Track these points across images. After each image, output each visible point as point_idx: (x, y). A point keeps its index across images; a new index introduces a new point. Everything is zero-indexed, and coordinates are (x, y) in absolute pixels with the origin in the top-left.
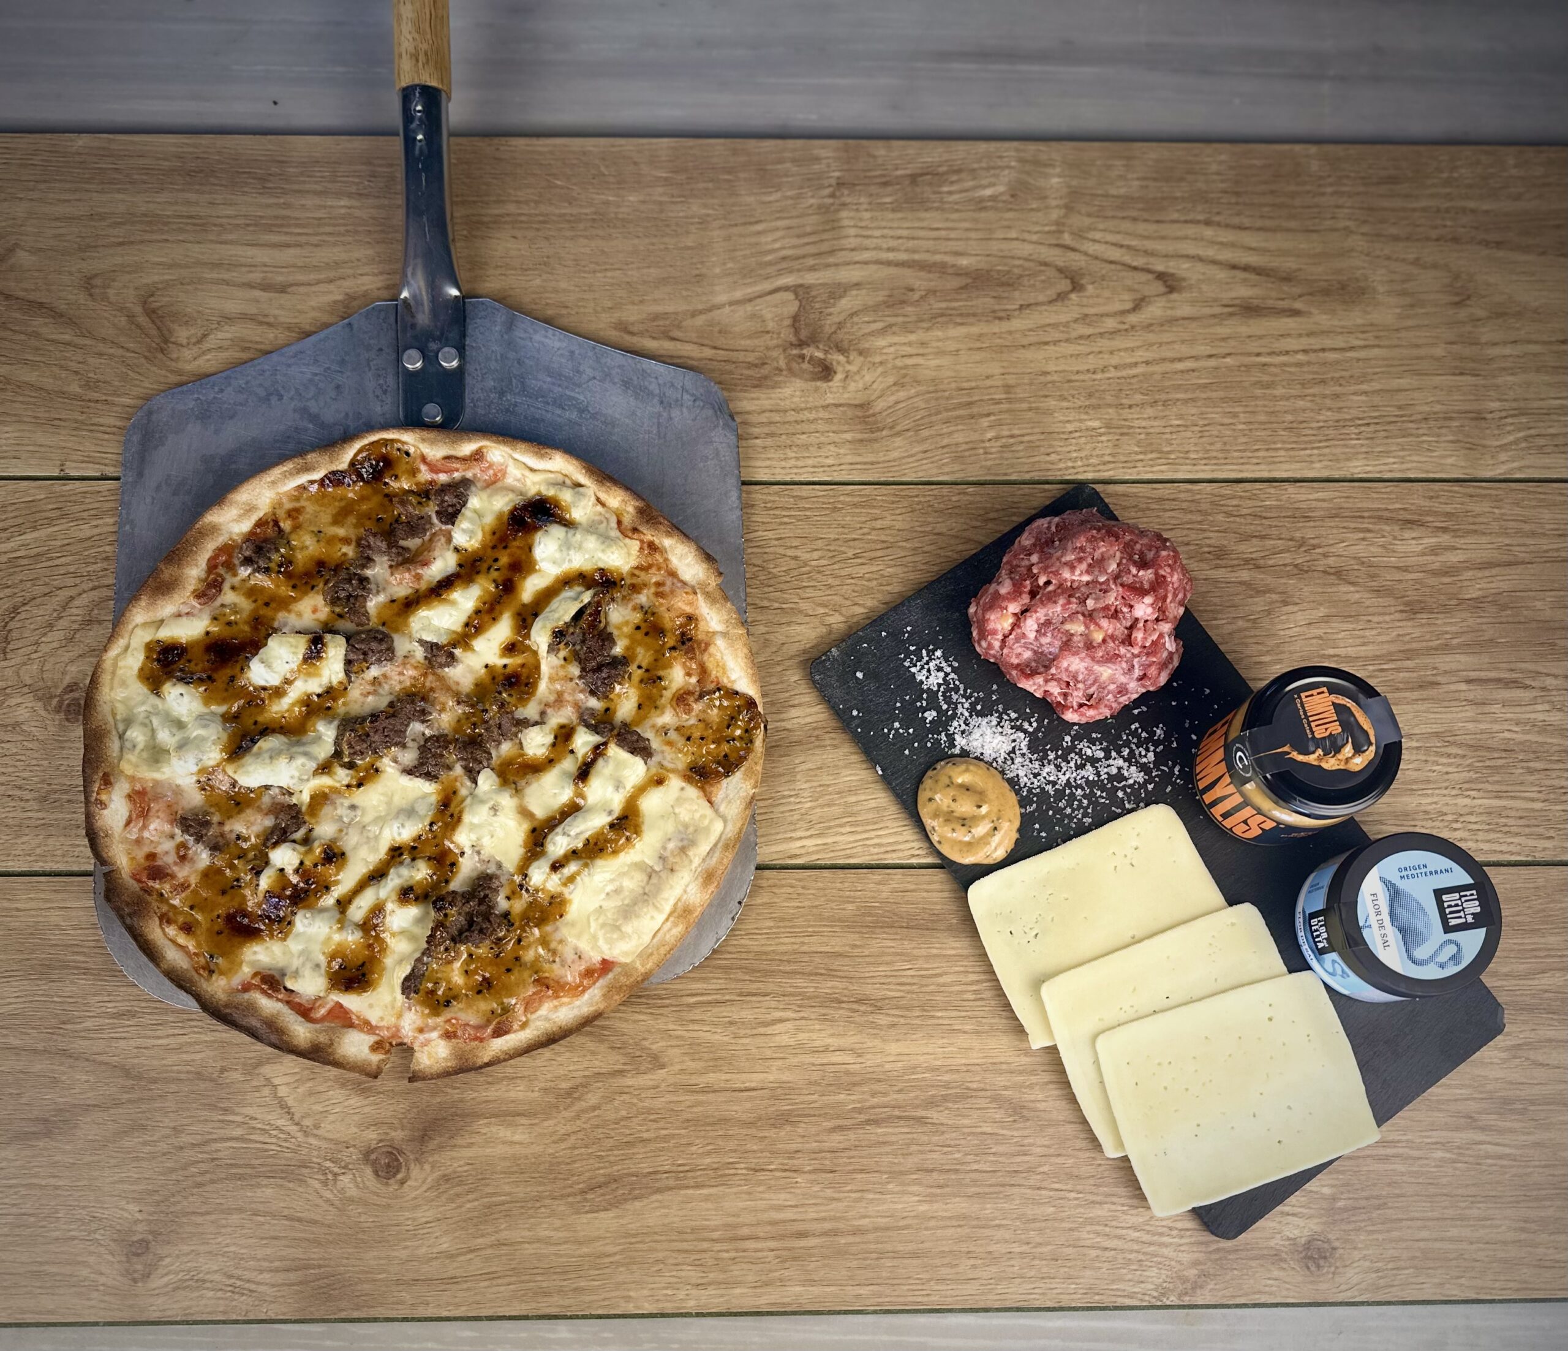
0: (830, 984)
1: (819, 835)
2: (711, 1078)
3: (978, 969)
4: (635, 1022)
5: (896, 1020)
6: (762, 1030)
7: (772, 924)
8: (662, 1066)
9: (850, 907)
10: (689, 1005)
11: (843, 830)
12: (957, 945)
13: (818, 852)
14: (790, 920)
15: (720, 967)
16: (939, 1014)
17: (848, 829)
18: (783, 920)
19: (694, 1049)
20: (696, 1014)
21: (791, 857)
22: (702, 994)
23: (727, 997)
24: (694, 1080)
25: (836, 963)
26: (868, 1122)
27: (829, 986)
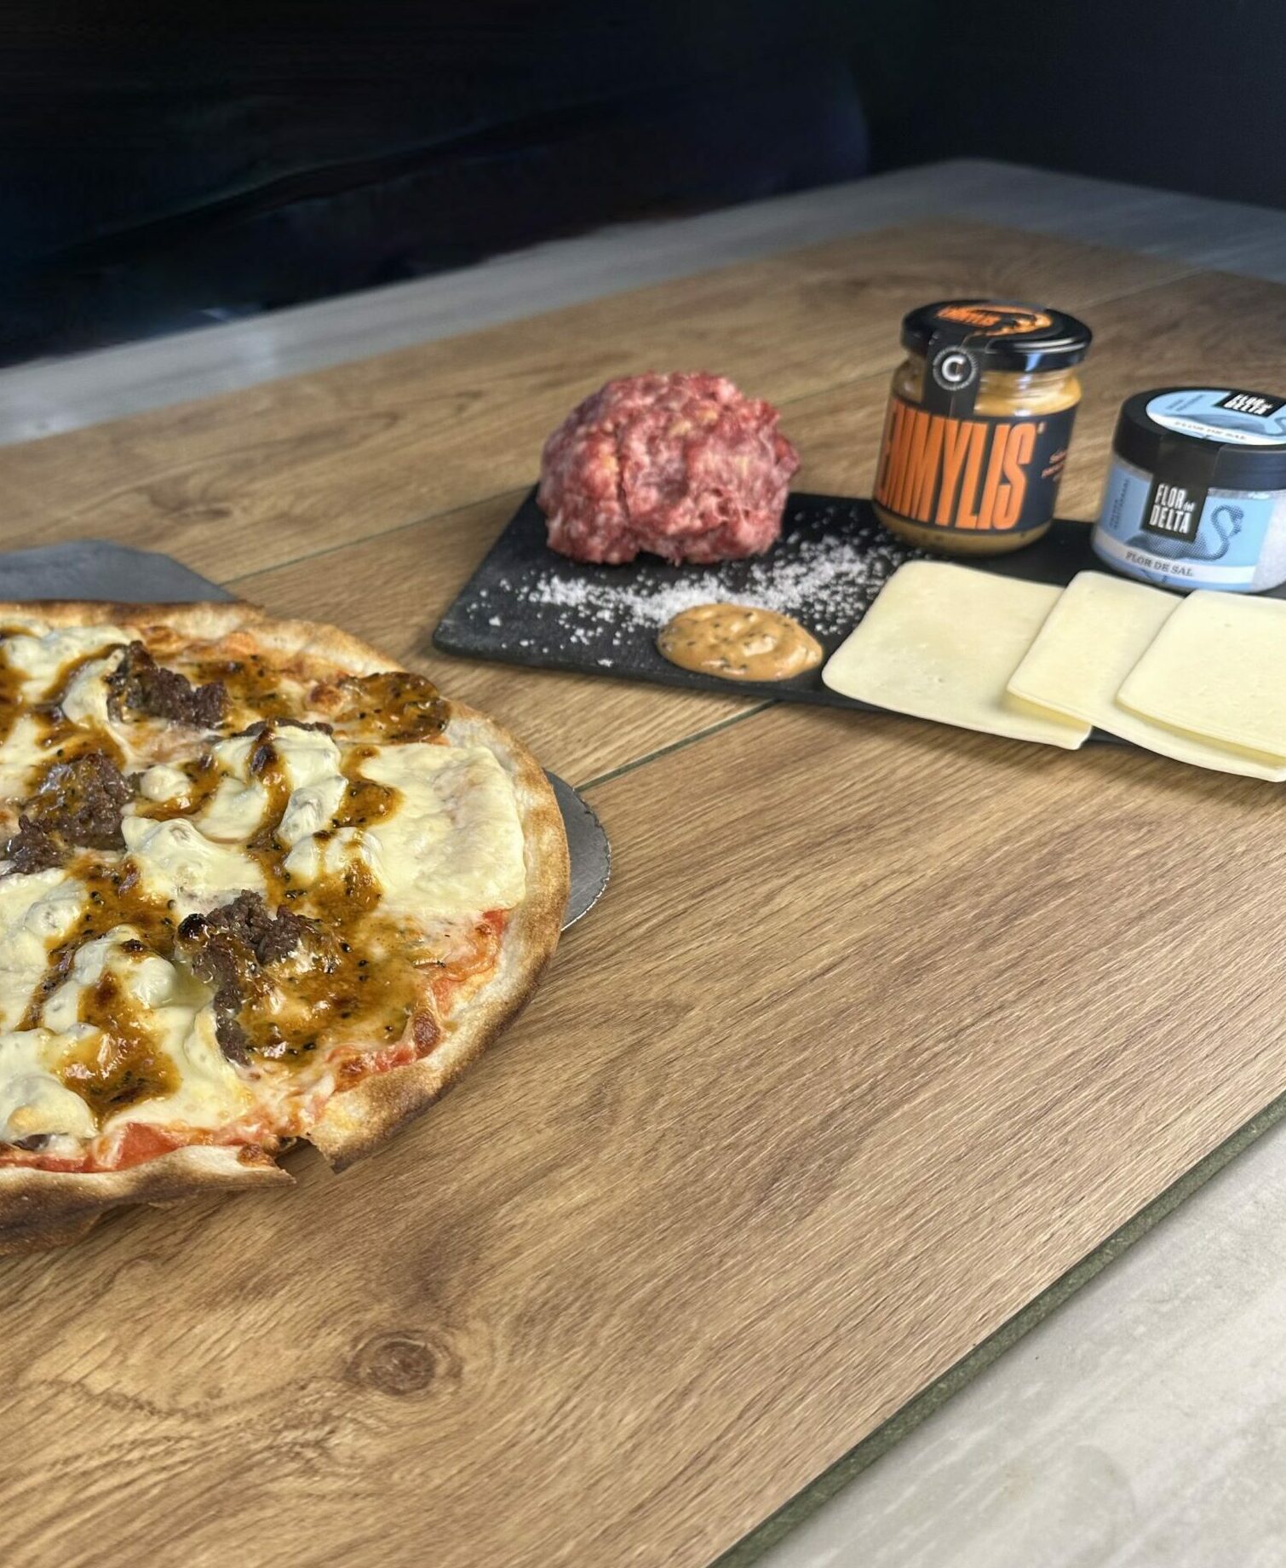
0: (785, 837)
1: (604, 745)
2: (765, 985)
3: (921, 751)
4: (593, 986)
5: (904, 825)
6: (765, 911)
7: (646, 827)
8: (688, 1008)
9: (716, 774)
10: (642, 937)
11: (623, 731)
12: (873, 745)
13: (620, 756)
14: (665, 813)
15: (635, 888)
16: (939, 799)
17: (629, 728)
18: (655, 818)
19: (709, 971)
20: (663, 939)
21: (597, 771)
22: (647, 920)
23: (681, 907)
24: (746, 997)
25: (768, 818)
26: (1007, 920)
27: (787, 840)
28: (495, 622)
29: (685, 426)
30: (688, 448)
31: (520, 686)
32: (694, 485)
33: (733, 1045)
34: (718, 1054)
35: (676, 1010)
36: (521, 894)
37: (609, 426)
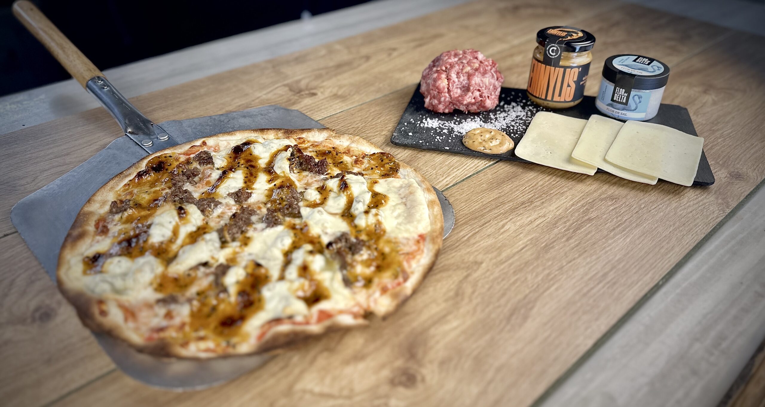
0: (507, 206)
1: (449, 176)
2: (504, 255)
3: (546, 176)
4: (453, 257)
5: (542, 201)
6: (502, 230)
7: (464, 203)
8: (481, 263)
9: (484, 185)
10: (466, 240)
11: (454, 171)
12: (531, 174)
13: (454, 180)
14: (469, 199)
15: (462, 224)
16: (552, 192)
17: (455, 170)
18: (467, 201)
19: (487, 251)
20: (472, 241)
21: (447, 185)
22: (467, 235)
23: (477, 230)
24: (499, 259)
25: (501, 200)
26: (574, 231)
27: (507, 207)
28: (410, 134)
29: (468, 69)
30: (469, 76)
31: (420, 156)
32: (471, 88)
33: (496, 274)
34: (491, 277)
35: (478, 264)
36: (429, 229)
37: (444, 68)
